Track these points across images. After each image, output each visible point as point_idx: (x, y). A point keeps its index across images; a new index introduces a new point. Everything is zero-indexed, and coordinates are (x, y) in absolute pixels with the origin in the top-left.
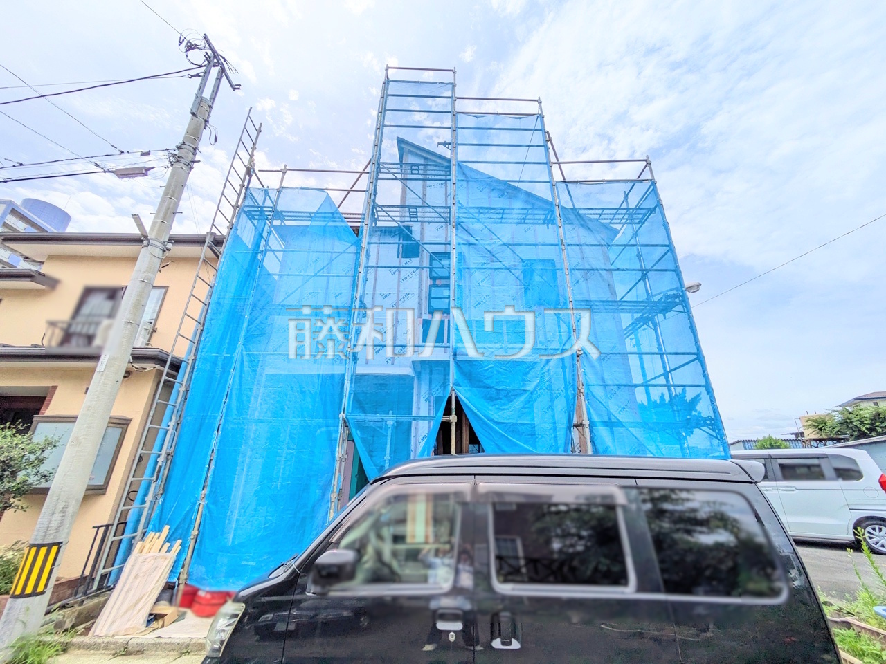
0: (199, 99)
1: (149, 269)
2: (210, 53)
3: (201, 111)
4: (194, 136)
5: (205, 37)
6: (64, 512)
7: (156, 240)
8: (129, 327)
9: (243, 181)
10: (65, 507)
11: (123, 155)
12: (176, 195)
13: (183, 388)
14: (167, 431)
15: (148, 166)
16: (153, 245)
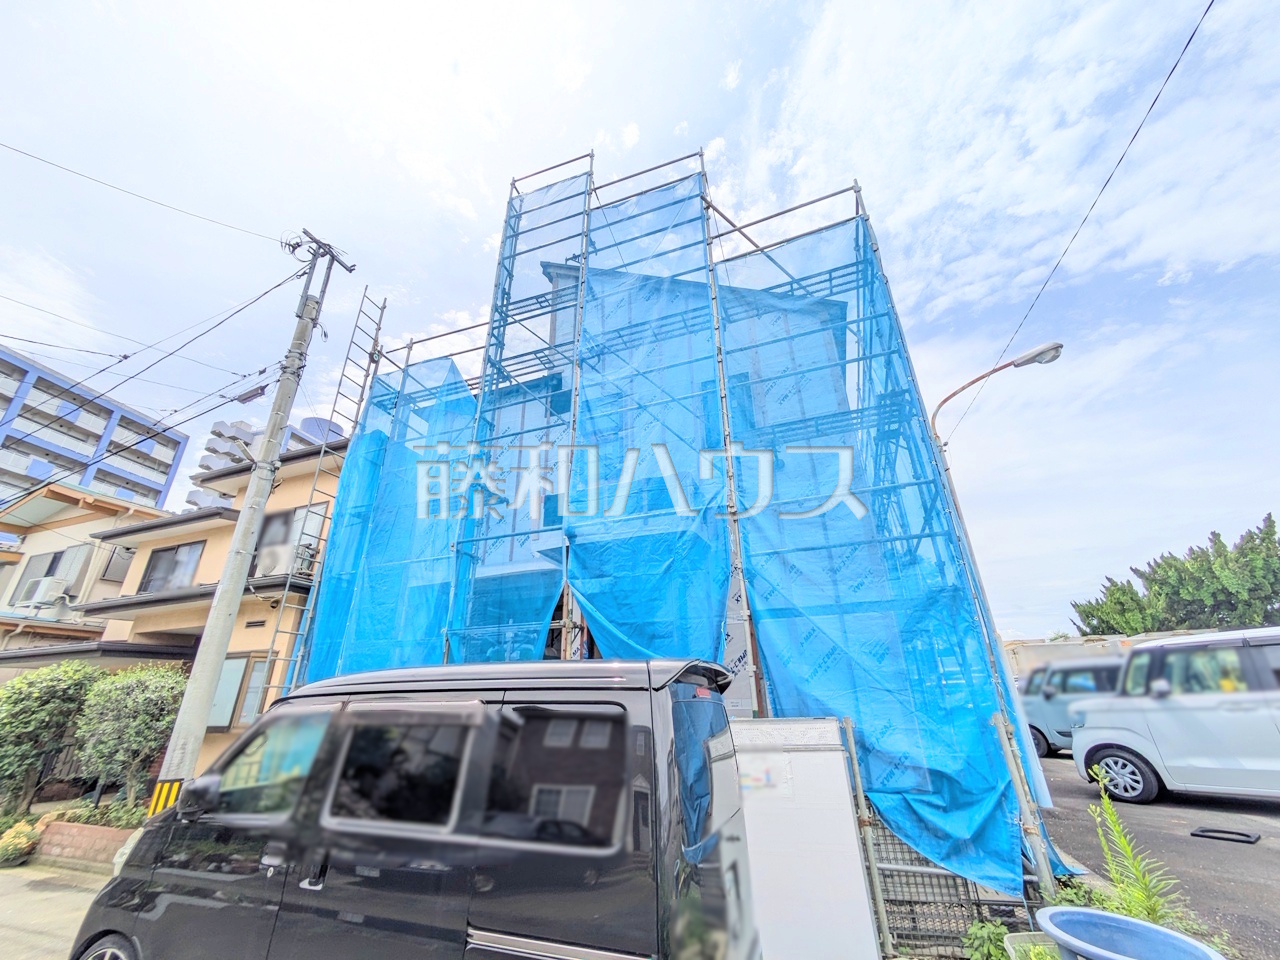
0: (306, 298)
1: (257, 494)
2: (314, 246)
3: (309, 311)
4: (302, 339)
5: (306, 232)
6: (184, 749)
7: (264, 461)
8: (239, 557)
9: (367, 371)
10: (185, 744)
11: (246, 379)
12: (282, 409)
13: (310, 615)
14: (296, 661)
15: (263, 384)
16: (260, 468)
